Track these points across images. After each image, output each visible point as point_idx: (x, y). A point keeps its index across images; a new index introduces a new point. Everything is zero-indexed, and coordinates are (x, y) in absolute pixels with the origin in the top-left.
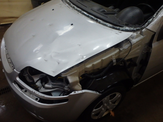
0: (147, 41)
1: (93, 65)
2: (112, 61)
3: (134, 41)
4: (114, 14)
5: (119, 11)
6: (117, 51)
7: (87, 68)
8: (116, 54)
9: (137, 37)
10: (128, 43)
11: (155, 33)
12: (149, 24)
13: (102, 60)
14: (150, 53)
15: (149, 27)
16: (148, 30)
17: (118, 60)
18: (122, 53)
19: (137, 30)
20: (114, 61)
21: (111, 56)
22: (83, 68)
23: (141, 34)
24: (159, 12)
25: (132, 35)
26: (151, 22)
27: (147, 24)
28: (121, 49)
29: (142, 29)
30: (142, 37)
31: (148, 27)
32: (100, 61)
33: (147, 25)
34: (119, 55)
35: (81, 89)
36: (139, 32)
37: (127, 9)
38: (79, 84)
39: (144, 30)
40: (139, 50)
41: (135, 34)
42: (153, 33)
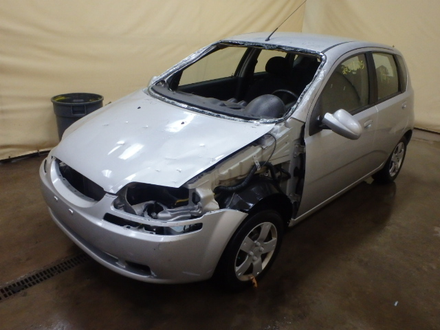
0: (297, 136)
1: (230, 171)
2: (255, 165)
3: (278, 135)
4: (240, 108)
5: (245, 105)
6: (259, 149)
7: (222, 176)
8: (258, 154)
9: (281, 130)
10: (272, 140)
11: (305, 123)
12: (293, 112)
13: (241, 163)
14: (305, 154)
15: (295, 115)
16: (294, 120)
17: (262, 163)
18: (265, 153)
19: (280, 121)
20: (258, 164)
21: (252, 158)
22: (217, 177)
23: (286, 125)
24: (303, 96)
25: (273, 129)
26: (296, 109)
27: (291, 112)
28: (264, 147)
29: (286, 119)
30: (287, 130)
31: (293, 116)
32: (238, 164)
33: (292, 114)
34: (262, 158)
35: (218, 207)
36: (283, 124)
37: (258, 100)
38: (214, 200)
39: (288, 120)
40: (288, 151)
41: (278, 127)
42: (302, 124)
